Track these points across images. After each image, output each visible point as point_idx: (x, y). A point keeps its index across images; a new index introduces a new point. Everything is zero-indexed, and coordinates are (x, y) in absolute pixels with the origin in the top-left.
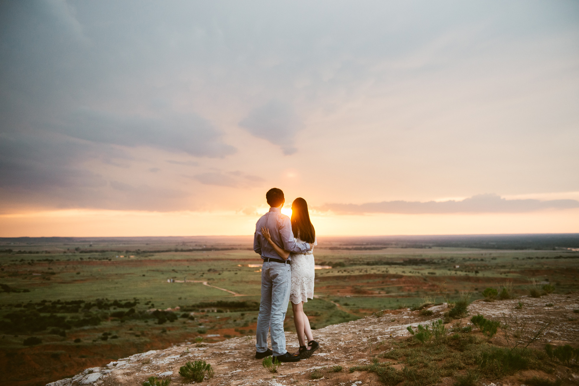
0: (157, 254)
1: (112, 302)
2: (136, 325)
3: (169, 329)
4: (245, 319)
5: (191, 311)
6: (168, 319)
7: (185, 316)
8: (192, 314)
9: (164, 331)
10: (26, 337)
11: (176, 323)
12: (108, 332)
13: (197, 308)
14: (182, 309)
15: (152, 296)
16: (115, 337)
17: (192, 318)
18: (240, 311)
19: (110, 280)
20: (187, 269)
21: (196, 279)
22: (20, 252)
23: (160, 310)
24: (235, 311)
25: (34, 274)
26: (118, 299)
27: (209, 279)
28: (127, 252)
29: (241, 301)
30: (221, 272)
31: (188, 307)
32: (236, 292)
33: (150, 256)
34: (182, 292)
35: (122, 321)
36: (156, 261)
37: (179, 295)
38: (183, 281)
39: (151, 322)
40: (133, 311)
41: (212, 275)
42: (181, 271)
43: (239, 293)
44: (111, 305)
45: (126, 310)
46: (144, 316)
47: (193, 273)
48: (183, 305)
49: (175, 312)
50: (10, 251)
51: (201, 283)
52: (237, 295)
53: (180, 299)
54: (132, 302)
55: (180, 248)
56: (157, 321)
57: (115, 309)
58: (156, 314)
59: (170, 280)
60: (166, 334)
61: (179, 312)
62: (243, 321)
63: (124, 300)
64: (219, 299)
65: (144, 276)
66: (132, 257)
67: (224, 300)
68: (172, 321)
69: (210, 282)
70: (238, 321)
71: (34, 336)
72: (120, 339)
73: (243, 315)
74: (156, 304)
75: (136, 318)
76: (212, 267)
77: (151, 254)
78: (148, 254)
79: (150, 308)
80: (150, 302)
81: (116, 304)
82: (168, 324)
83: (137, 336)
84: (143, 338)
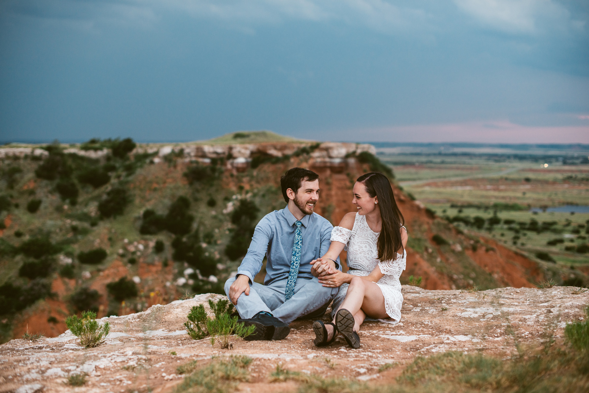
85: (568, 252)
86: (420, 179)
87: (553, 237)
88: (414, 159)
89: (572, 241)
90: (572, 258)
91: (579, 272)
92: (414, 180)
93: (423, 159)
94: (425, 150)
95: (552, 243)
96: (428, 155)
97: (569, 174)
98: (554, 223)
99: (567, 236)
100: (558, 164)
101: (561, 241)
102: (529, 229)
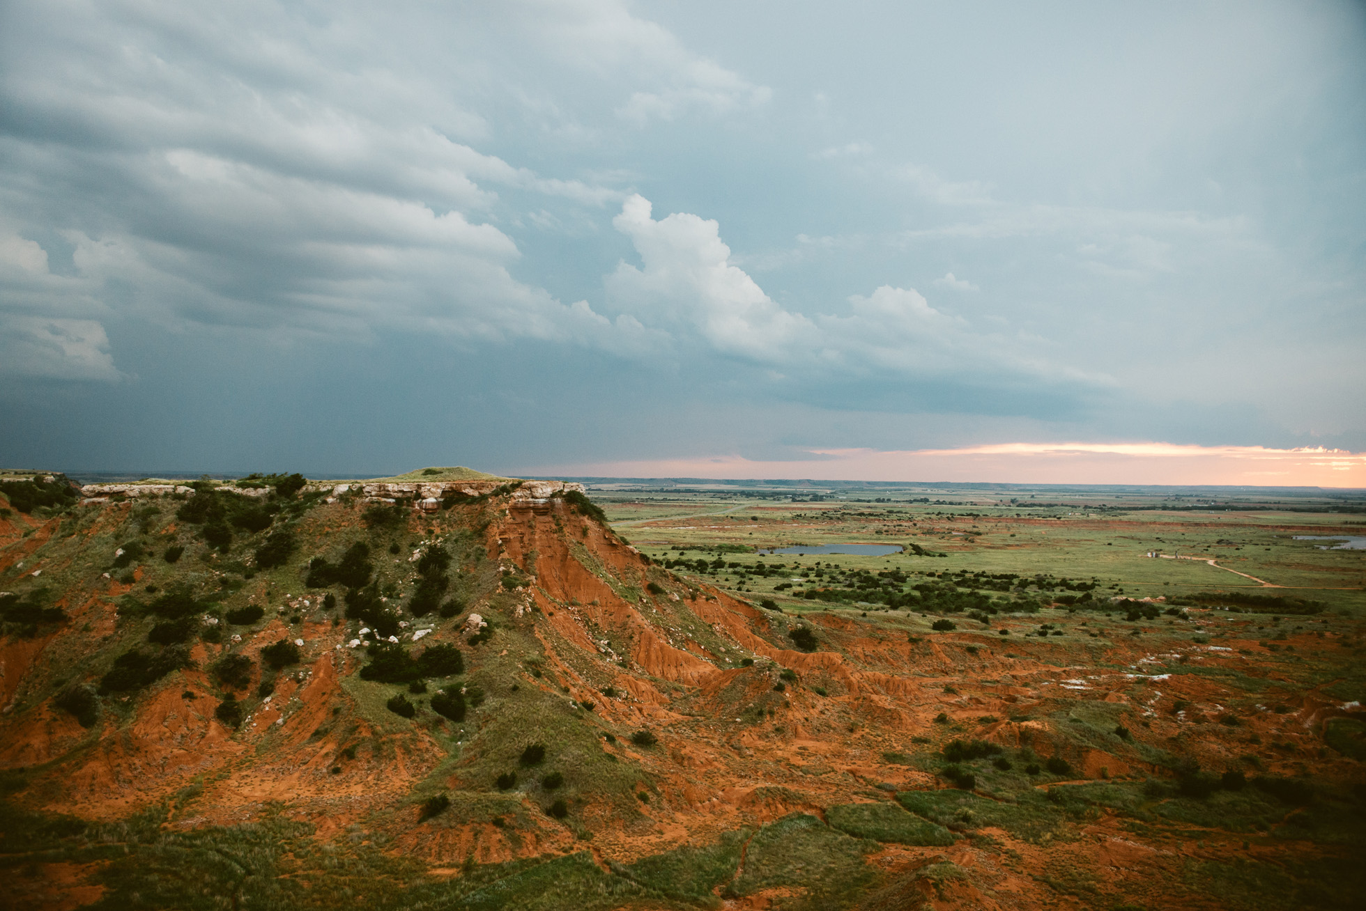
0: (1133, 512)
1: (1059, 581)
2: (1092, 619)
3: (1145, 630)
4: (1281, 627)
5: (1184, 604)
6: (1144, 615)
7: (1171, 612)
8: (1186, 610)
9: (1136, 633)
10: (936, 619)
11: (1157, 622)
12: (1048, 624)
13: (1194, 602)
14: (1169, 600)
15: (1120, 577)
16: (1059, 633)
17: (1185, 617)
18: (1273, 612)
19: (1058, 548)
20: (1182, 537)
21: (1195, 555)
22: (938, 502)
23: (1131, 599)
24: (1262, 612)
25: (954, 533)
26: (1068, 577)
27: (1218, 557)
28: (1086, 507)
29: (1275, 596)
30: (1240, 546)
31: (1181, 598)
32: (1265, 579)
33: (1121, 514)
34: (1171, 575)
35: (1071, 611)
36: (1130, 523)
37: (1166, 578)
38: (1174, 557)
39: (1116, 617)
40: (1088, 597)
41: (1225, 550)
42: (1171, 541)
43: (1271, 582)
44: (1057, 585)
45: (1079, 594)
46: (1104, 606)
47: (1192, 544)
48: (1170, 594)
49: (1156, 605)
50: (926, 500)
51: (1204, 562)
52: (1268, 585)
53: (1167, 584)
54: (1089, 582)
55: (1170, 505)
56: (1125, 615)
57: (1062, 591)
58: (1125, 605)
59: (1152, 554)
60: (1138, 637)
61: (1162, 606)
62: (1276, 629)
63: (1077, 579)
64: (1234, 591)
65: (1110, 544)
66: (1093, 516)
67: (1243, 592)
68: (1150, 618)
69: (1219, 560)
70: (1268, 630)
71: (946, 619)
72: (1065, 636)
73: (1276, 619)
74: (1125, 590)
75: (1094, 607)
76: (1225, 537)
77: (1123, 512)
78: (1119, 511)
79: (1116, 594)
80: (1117, 585)
81: (1064, 583)
82: (1143, 622)
83: (1092, 635)
84: (1102, 639)
85: (797, 598)
86: (639, 519)
87: (781, 581)
88: (634, 496)
89: (801, 585)
90: (799, 605)
91: (806, 621)
92: (632, 519)
93: (644, 496)
94: (646, 486)
95: (780, 588)
96: (650, 491)
97: (799, 512)
98: (783, 566)
99: (796, 579)
100: (786, 501)
101: (789, 586)
102: (755, 573)
